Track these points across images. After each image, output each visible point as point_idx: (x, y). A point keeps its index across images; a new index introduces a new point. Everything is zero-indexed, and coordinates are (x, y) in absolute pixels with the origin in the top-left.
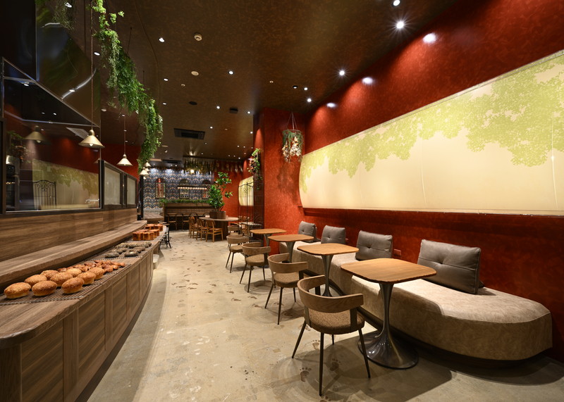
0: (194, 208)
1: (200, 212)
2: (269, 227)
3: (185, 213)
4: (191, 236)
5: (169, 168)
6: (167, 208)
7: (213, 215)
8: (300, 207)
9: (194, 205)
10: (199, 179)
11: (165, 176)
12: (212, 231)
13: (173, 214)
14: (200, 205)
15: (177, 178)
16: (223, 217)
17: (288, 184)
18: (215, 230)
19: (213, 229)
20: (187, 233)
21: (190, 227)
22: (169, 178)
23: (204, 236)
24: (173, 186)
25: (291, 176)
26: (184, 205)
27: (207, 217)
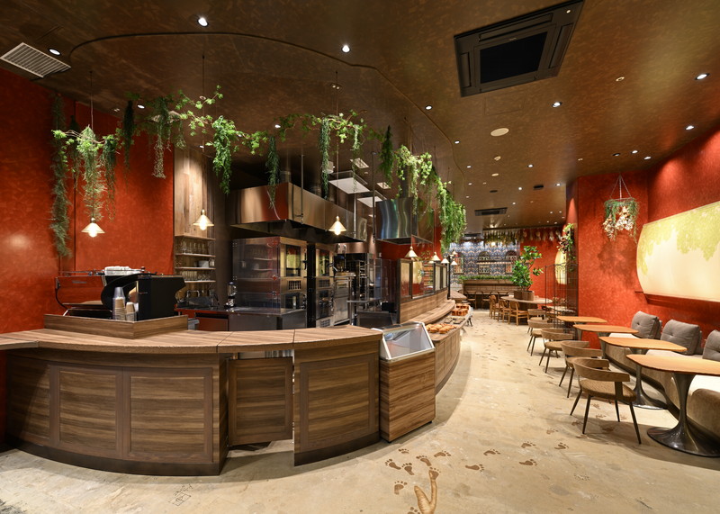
0: (496, 285)
1: (502, 291)
2: (586, 315)
3: (485, 290)
4: (491, 316)
5: (467, 241)
6: (467, 286)
7: (518, 295)
8: (639, 293)
9: (496, 282)
10: (502, 250)
11: (463, 250)
12: (515, 313)
13: (472, 292)
14: (503, 282)
15: (475, 251)
16: (529, 298)
17: (616, 263)
18: (519, 313)
19: (517, 311)
20: (487, 312)
21: (491, 307)
22: (467, 251)
23: (506, 318)
24: (471, 260)
25: (623, 253)
26: (484, 282)
27: (511, 297)
